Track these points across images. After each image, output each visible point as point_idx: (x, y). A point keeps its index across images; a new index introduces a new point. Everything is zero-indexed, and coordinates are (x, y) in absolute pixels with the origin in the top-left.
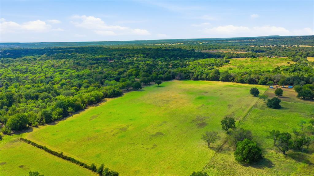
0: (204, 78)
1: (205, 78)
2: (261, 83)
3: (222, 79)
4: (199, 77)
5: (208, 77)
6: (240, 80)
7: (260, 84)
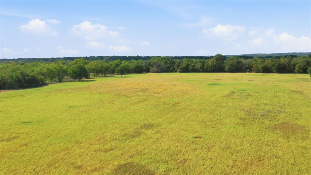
0: (199, 68)
1: (201, 68)
2: (301, 70)
3: (230, 68)
4: (190, 68)
5: (205, 67)
6: (262, 68)
7: (299, 72)
